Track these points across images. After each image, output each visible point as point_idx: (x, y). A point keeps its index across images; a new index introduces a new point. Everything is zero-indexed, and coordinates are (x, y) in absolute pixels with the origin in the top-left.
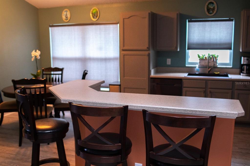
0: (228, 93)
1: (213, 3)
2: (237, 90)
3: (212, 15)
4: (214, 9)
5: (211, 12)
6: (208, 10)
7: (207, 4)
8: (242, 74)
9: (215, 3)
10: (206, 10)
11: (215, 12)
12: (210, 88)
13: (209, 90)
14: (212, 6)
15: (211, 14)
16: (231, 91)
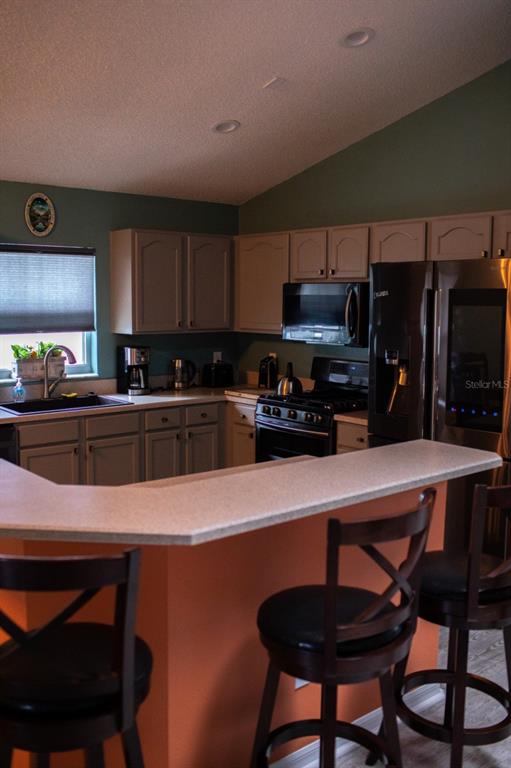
0: (131, 443)
1: (43, 202)
2: (149, 431)
3: (44, 234)
4: (46, 218)
5: (40, 225)
6: (34, 218)
7: (29, 203)
8: (130, 391)
9: (48, 201)
10: (27, 218)
11: (51, 226)
12: (90, 439)
13: (88, 443)
14: (42, 209)
15: (40, 230)
16: (136, 436)
